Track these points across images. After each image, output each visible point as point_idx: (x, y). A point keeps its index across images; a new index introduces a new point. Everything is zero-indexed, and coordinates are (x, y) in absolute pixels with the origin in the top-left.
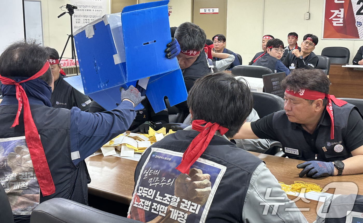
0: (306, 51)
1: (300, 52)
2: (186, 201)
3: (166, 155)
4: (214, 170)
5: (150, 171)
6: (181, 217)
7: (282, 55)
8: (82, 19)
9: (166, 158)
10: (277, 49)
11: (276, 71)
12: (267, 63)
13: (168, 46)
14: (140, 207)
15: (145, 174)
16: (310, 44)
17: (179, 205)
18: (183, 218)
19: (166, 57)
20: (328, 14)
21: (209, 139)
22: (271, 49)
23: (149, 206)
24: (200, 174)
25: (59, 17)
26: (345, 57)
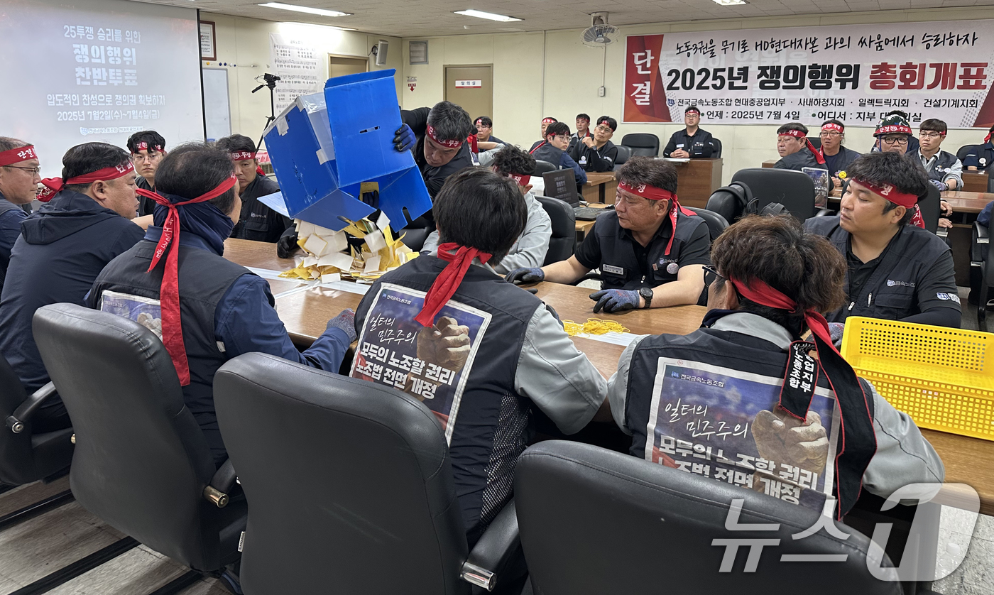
0: (602, 140)
1: (593, 140)
2: (434, 367)
3: (403, 296)
4: (474, 320)
5: (379, 319)
6: (427, 390)
7: (568, 145)
8: (287, 94)
9: (403, 300)
10: (562, 136)
11: (561, 167)
12: (548, 157)
13: (397, 134)
14: (367, 373)
15: (373, 323)
16: (606, 130)
17: (424, 372)
18: (431, 391)
19: (396, 149)
20: (629, 89)
21: (463, 273)
22: (553, 137)
23: (380, 372)
24: (454, 325)
25: (253, 92)
26: (653, 147)
